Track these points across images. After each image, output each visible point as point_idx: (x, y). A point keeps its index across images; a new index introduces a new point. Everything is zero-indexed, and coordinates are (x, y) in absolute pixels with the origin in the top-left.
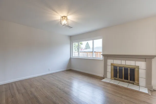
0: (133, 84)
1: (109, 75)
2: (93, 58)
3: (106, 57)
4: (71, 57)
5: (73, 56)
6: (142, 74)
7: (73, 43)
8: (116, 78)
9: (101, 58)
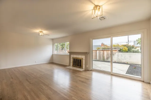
0: (81, 68)
1: (71, 64)
2: (65, 54)
3: (71, 53)
4: (53, 54)
5: (55, 53)
6: (84, 62)
7: (55, 44)
8: (74, 66)
9: (68, 54)
